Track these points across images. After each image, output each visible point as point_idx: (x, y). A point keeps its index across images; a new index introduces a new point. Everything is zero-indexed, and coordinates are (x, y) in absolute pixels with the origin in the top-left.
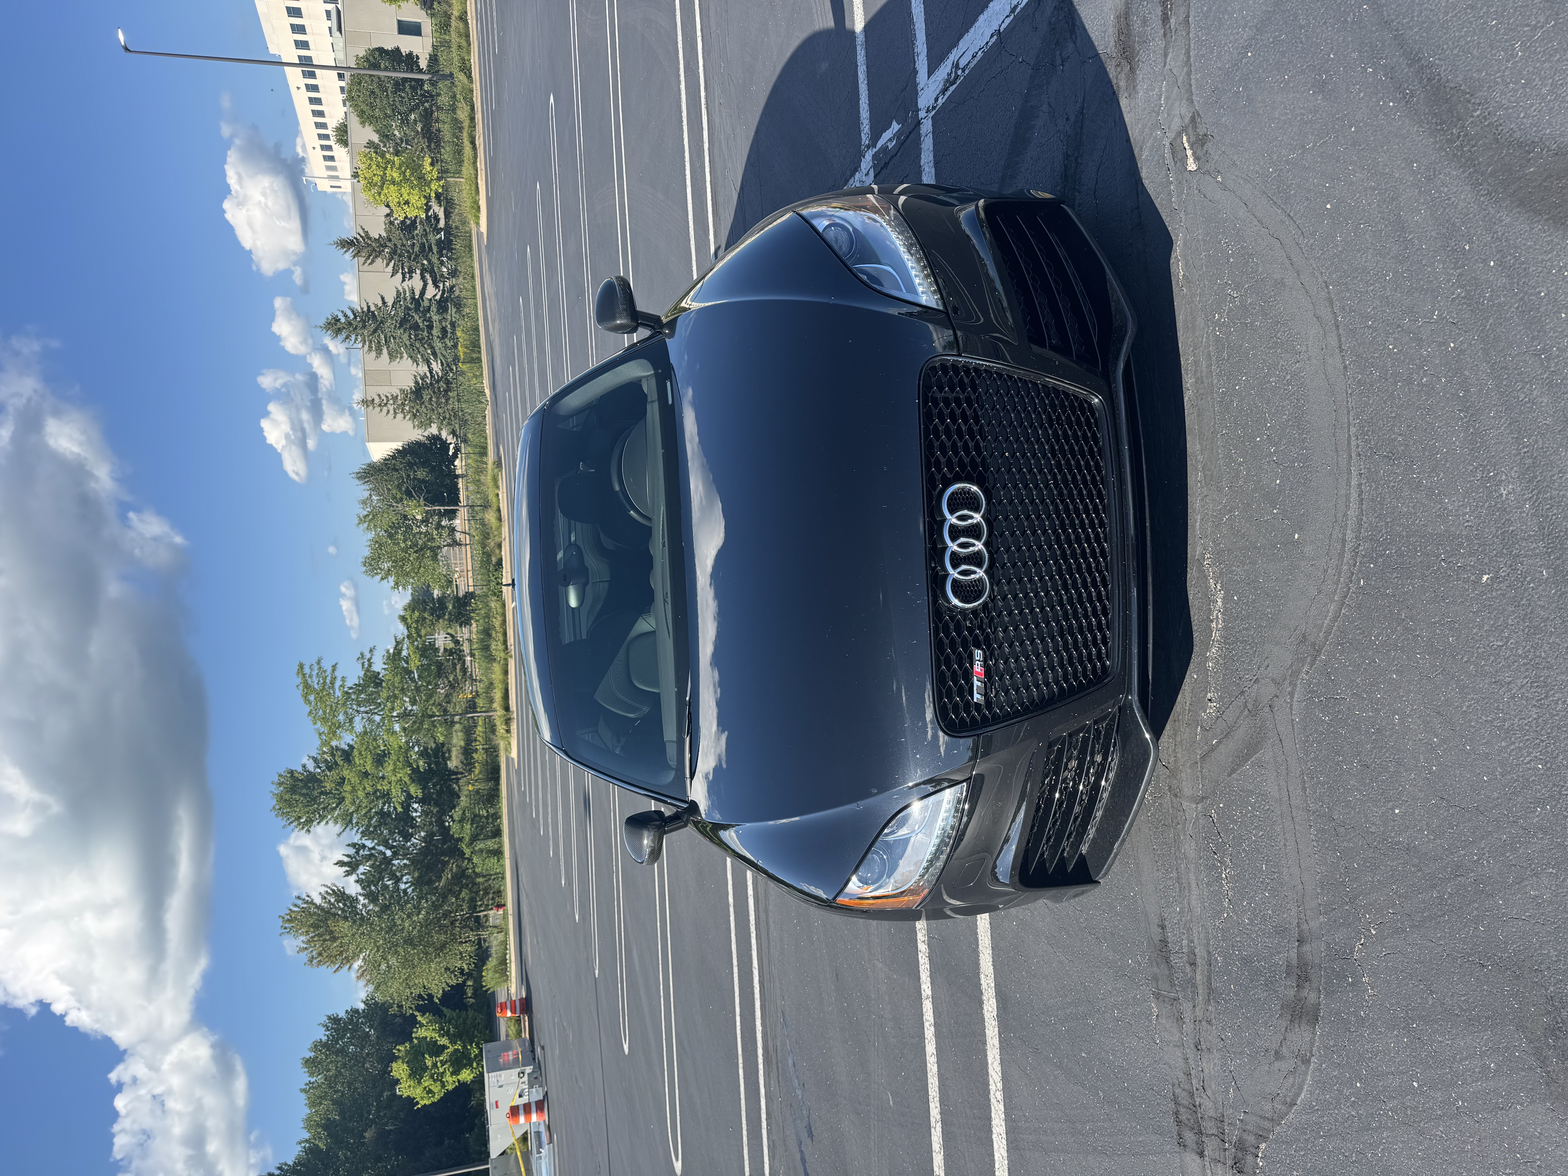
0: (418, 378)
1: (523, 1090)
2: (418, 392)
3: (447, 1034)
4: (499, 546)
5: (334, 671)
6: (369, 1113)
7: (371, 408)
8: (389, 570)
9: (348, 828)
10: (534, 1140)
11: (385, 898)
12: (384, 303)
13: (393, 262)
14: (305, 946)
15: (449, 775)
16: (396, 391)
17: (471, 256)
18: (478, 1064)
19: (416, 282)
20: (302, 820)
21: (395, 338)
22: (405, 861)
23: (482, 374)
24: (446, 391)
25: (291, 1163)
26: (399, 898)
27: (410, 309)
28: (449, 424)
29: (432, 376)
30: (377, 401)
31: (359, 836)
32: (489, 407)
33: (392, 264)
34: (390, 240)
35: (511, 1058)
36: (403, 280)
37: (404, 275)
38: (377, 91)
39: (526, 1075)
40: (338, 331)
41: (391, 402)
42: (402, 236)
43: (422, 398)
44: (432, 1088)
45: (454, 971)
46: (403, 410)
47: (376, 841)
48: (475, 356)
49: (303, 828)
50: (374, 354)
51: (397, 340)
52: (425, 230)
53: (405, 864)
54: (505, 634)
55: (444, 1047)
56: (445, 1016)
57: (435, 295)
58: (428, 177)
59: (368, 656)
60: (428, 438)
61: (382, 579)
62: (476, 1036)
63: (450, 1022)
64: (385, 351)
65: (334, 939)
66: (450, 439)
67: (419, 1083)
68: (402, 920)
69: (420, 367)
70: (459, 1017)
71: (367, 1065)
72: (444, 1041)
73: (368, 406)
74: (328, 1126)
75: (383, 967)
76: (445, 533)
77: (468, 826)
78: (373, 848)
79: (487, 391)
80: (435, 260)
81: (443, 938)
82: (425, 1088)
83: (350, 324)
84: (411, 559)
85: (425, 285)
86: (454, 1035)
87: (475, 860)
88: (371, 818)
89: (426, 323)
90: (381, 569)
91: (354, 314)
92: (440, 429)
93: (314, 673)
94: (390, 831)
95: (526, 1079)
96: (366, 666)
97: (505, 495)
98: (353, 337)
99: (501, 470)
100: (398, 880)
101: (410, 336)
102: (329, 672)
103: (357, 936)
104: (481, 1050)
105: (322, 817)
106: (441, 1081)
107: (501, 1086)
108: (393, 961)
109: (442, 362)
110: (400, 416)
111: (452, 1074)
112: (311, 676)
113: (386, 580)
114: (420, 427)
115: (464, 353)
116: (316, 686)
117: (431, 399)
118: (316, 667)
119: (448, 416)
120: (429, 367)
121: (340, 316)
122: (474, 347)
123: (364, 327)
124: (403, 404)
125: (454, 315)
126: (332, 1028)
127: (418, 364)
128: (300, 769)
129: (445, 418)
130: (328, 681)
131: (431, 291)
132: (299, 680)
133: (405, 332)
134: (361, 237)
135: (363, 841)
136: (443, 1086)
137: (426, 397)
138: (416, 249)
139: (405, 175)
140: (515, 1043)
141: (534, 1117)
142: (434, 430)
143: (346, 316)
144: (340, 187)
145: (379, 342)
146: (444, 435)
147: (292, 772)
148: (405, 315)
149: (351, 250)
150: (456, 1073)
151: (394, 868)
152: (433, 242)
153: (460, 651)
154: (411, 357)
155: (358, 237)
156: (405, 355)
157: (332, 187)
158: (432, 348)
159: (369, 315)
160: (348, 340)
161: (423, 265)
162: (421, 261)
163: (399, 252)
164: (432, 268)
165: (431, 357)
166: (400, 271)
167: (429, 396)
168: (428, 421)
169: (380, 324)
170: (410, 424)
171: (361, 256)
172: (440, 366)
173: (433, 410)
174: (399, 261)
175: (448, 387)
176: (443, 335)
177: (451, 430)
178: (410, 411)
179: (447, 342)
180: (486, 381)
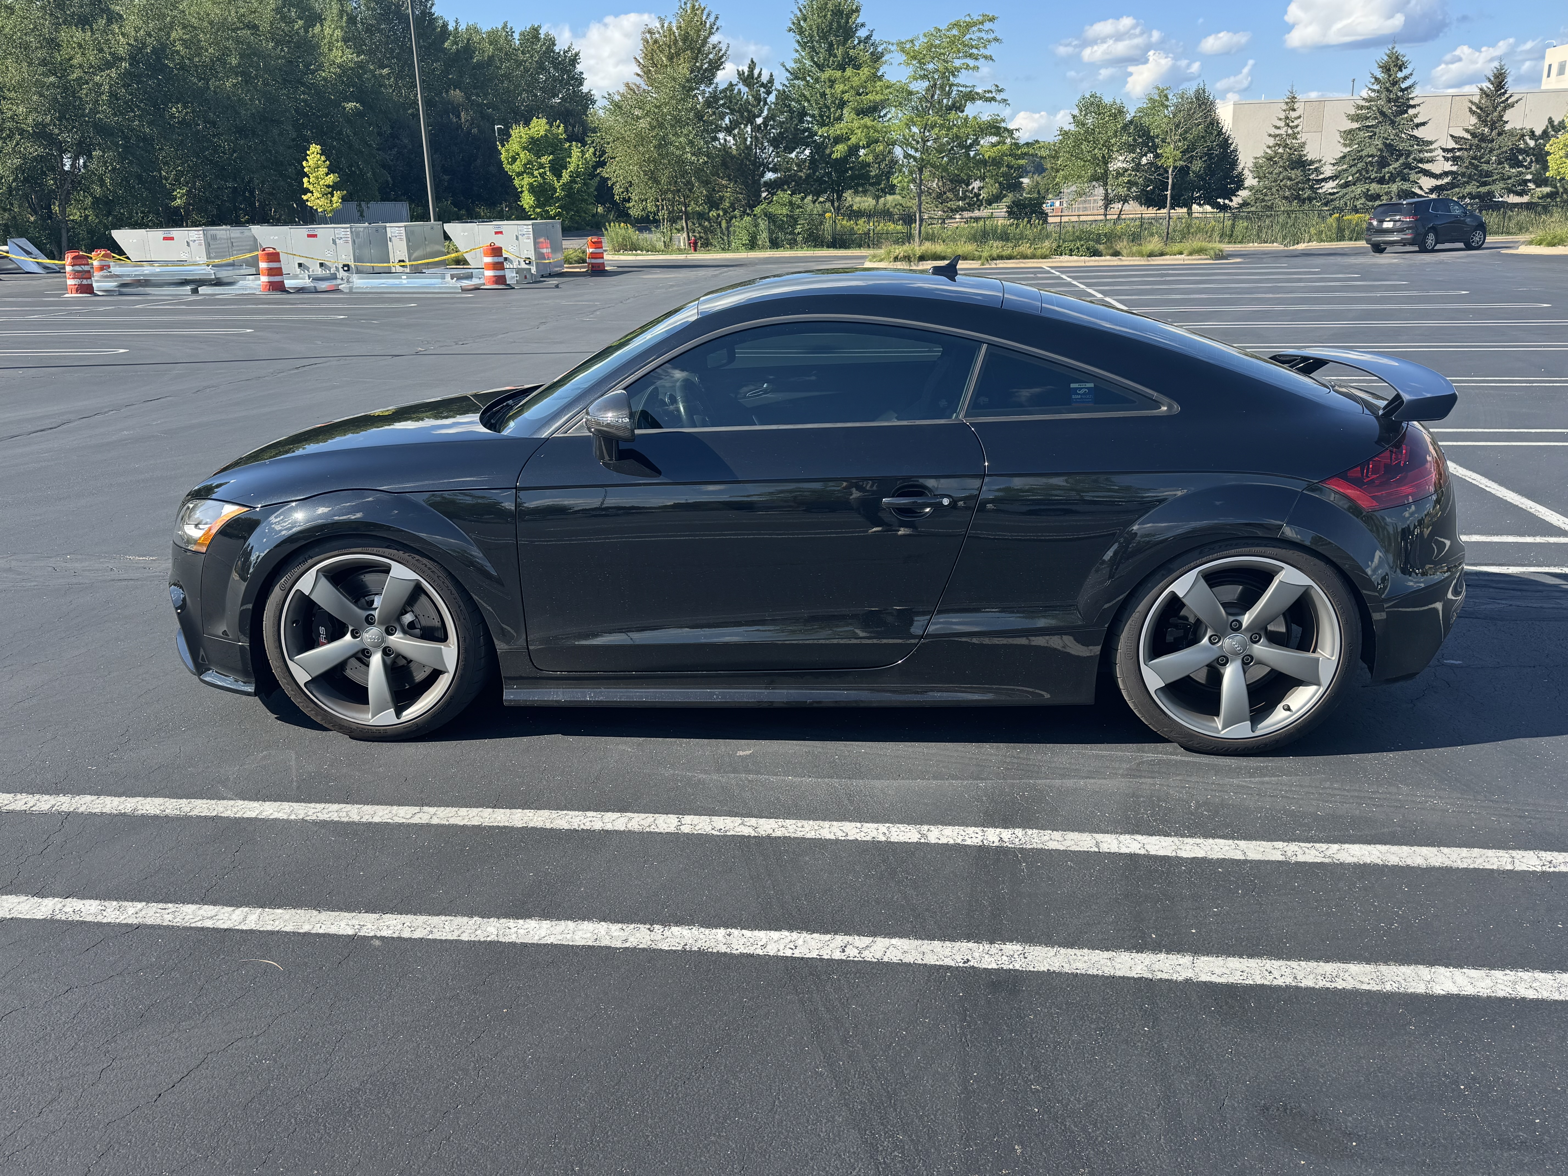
0: (1316, 165)
1: (511, 262)
2: (1300, 163)
3: (573, 181)
4: (1116, 254)
5: (986, 57)
6: (478, 95)
7: (1285, 107)
8: (1083, 125)
9: (788, 75)
10: (464, 271)
11: (711, 116)
12: (1418, 126)
13: (1470, 137)
14: (666, 25)
15: (838, 192)
16: (1302, 138)
18: (538, 214)
19: (1441, 166)
20: (802, 23)
21: (1370, 137)
22: (749, 139)
23: (1322, 241)
24: (1298, 197)
25: (433, 10)
26: (710, 130)
27: (1408, 156)
28: (1257, 199)
29: (1319, 181)
30: (1293, 114)
31: (780, 88)
32: (1282, 247)
33: (1467, 136)
34: (1499, 134)
35: (544, 251)
36: (1444, 150)
37: (1452, 150)
39: (527, 267)
40: (1386, 69)
41: (1290, 131)
42: (1504, 149)
43: (1292, 169)
44: (518, 162)
45: (627, 191)
46: (1279, 145)
47: (773, 106)
48: (1347, 233)
49: (794, 23)
50: (1352, 111)
51: (1367, 140)
52: (1510, 178)
53: (746, 139)
54: (1010, 258)
55: (559, 176)
56: (590, 180)
57: (1421, 188)
59: (999, 97)
60: (1241, 174)
61: (1074, 117)
62: (567, 214)
63: (584, 184)
64: (1355, 125)
65: (671, 58)
66: (1236, 201)
67: (524, 148)
68: (687, 135)
69: (1331, 167)
70: (589, 195)
71: (524, 95)
72: (566, 176)
73: (1287, 103)
74: (468, 50)
75: (637, 112)
76: (1122, 191)
77: (785, 211)
78: (765, 103)
79: (1301, 246)
80: (1468, 189)
81: (664, 180)
82: (518, 155)
83: (1395, 83)
84: (1096, 151)
85: (1437, 176)
86: (571, 188)
87: (747, 219)
88: (798, 102)
89: (1387, 176)
90: (1086, 115)
91: (1406, 89)
92: (1251, 188)
93: (983, 35)
94: (783, 122)
95: (524, 266)
96: (987, 95)
97: (1182, 262)
98: (1376, 87)
99: (1212, 259)
100: (729, 130)
101: (1372, 156)
102: (983, 51)
103: (673, 83)
104: (554, 218)
105: (803, 46)
106: (525, 172)
107: (517, 238)
108: (643, 124)
109: (1334, 194)
110: (1271, 142)
111: (531, 185)
112: (980, 30)
113: (1072, 121)
114: (1256, 165)
115: (1350, 221)
116: (968, 37)
117: (1290, 179)
118: (991, 36)
119: (1266, 198)
120: (1330, 178)
121: (1405, 72)
122: (1358, 233)
123: (1389, 101)
124: (1286, 146)
126: (565, 56)
127: (1334, 165)
128: (859, 21)
129: (1266, 195)
130: (974, 51)
131: (1427, 183)
132: (976, 17)
133: (1379, 150)
134: (1507, 99)
135: (774, 93)
136: (519, 174)
137: (1293, 174)
138: (1485, 167)
140: (560, 257)
141: (489, 273)
142: (1250, 181)
143: (1406, 78)
144: (1549, 76)
145: (1367, 118)
146: (1243, 194)
147: (857, 10)
148: (1399, 151)
149: (1491, 86)
150: (532, 189)
151: (742, 126)
152: (1493, 187)
153: (979, 206)
154: (1344, 157)
155: (1507, 96)
156: (1348, 149)
157: (1550, 66)
158: (1354, 183)
159: (1403, 105)
160: (1373, 80)
161: (1463, 175)
162: (1469, 171)
163: (1483, 145)
164: (1458, 186)
165: (1343, 181)
166: (1457, 146)
167: (1293, 176)
168: (1262, 175)
169: (1391, 120)
170: (1260, 154)
171: (1481, 98)
172: (1331, 191)
173: (1275, 181)
174: (1471, 145)
175: (1304, 199)
176: (1372, 195)
177: (1249, 201)
178: (1276, 153)
179: (1363, 200)
180: (1314, 245)
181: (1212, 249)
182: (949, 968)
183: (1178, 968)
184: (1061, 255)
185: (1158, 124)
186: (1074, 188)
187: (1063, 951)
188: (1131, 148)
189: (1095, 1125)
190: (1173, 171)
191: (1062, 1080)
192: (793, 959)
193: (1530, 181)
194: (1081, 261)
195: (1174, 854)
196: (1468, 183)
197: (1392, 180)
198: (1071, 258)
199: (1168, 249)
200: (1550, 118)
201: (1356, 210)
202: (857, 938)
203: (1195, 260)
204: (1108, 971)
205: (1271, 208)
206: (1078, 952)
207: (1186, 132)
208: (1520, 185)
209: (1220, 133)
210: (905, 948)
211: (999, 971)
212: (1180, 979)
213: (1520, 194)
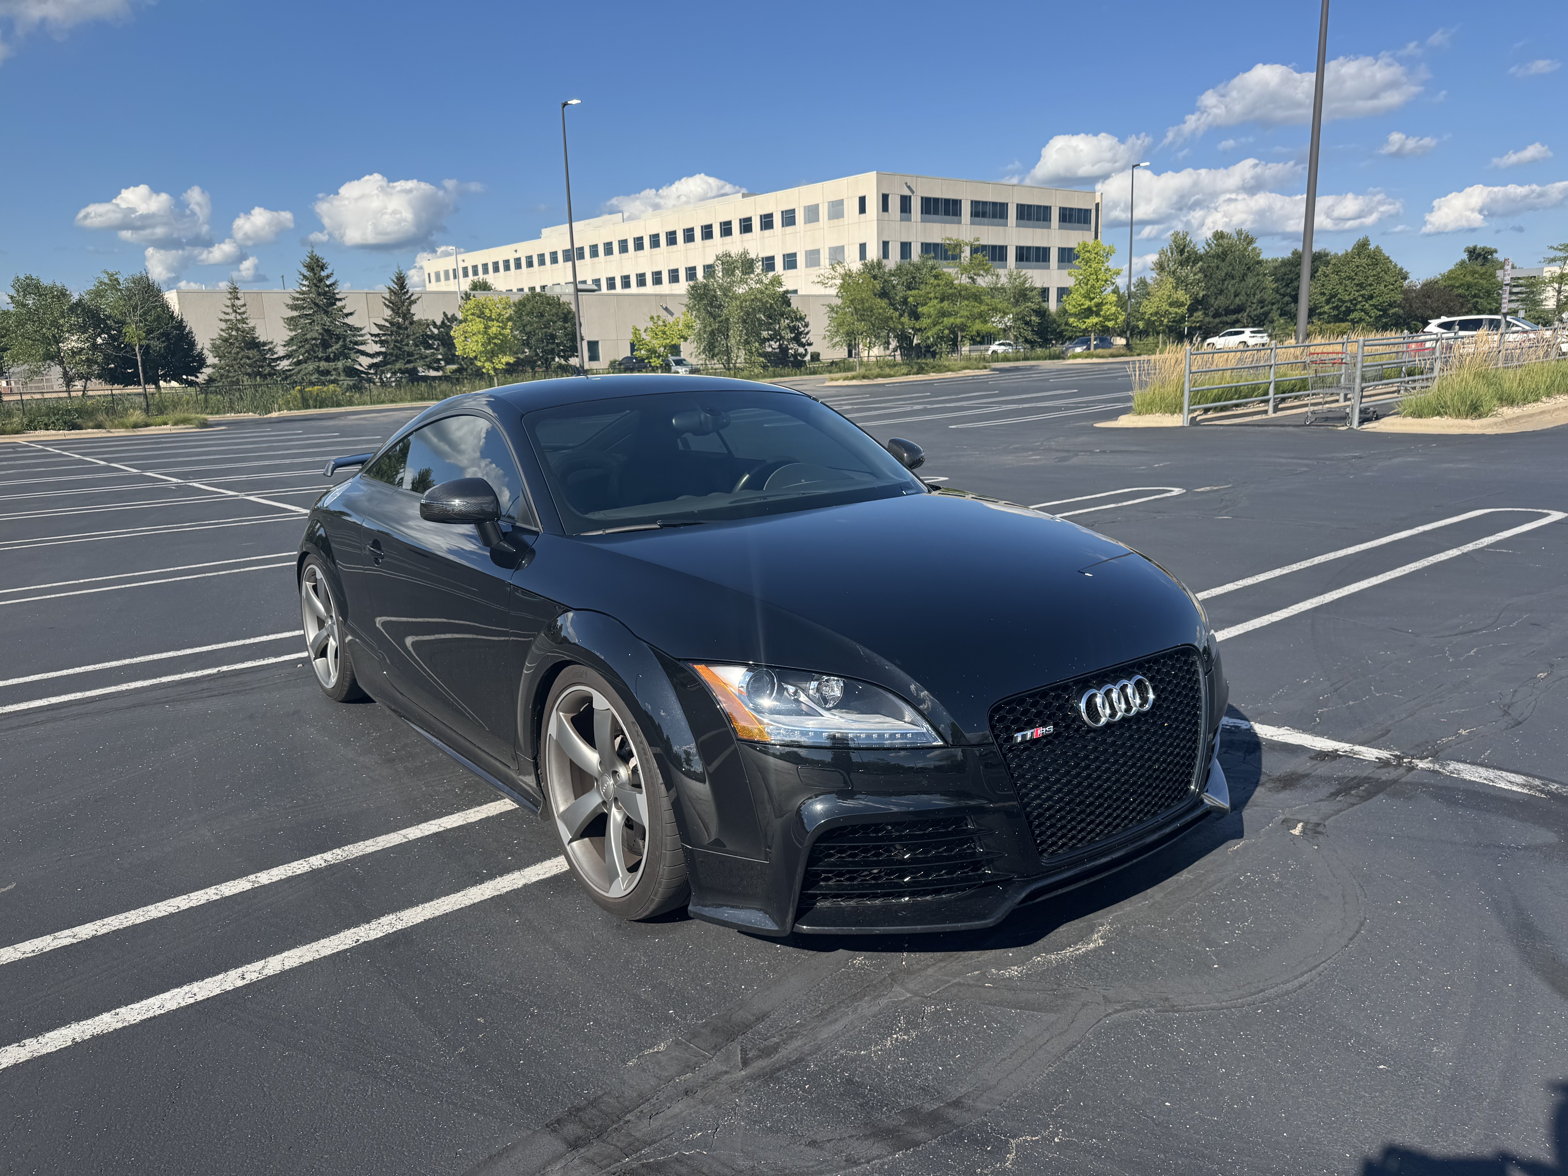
0: (271, 346)
2: (254, 344)
4: (99, 426)
7: (229, 296)
8: (24, 305)
12: (347, 315)
13: (389, 325)
16: (252, 322)
17: (412, 400)
19: (373, 347)
21: (310, 324)
23: (290, 409)
24: (259, 373)
27: (345, 339)
28: (222, 376)
29: (275, 360)
30: (238, 303)
32: (256, 416)
33: (387, 324)
34: (411, 324)
36: (372, 335)
37: (378, 335)
38: (545, 319)
40: (310, 268)
41: (239, 317)
42: (418, 335)
43: (248, 349)
46: (232, 329)
50: (290, 302)
51: (308, 326)
52: (426, 357)
57: (361, 365)
58: (495, 360)
60: (200, 354)
61: (12, 297)
64: (295, 313)
66: (202, 378)
69: (282, 348)
73: (230, 293)
76: (83, 369)
79: (274, 415)
80: (398, 365)
84: (44, 331)
85: (371, 356)
89: (332, 355)
90: (24, 296)
91: (331, 285)
92: (214, 366)
97: (169, 432)
98: (306, 283)
99: (197, 427)
101: (315, 339)
109: (289, 370)
110: (223, 325)
113: (9, 301)
114: (213, 345)
115: (310, 392)
117: (248, 357)
119: (231, 375)
120: (284, 357)
121: (327, 272)
122: (320, 402)
123: (319, 294)
124: (238, 330)
125: (346, 383)
127: (284, 346)
129: (229, 371)
131: (365, 361)
133: (320, 334)
134: (410, 297)
137: (250, 353)
138: (406, 348)
139: (494, 338)
142: (211, 360)
143: (328, 277)
144: (430, 282)
145: (304, 308)
146: (207, 371)
148: (337, 335)
149: (396, 286)
152: (416, 364)
154: (292, 339)
155: (409, 294)
156: (294, 333)
157: (429, 274)
158: (305, 361)
159: (332, 299)
160: (302, 277)
161: (391, 354)
162: (395, 352)
163: (401, 332)
164: (389, 364)
165: (295, 360)
166: (381, 332)
167: (251, 356)
168: (221, 354)
169: (323, 309)
170: (216, 336)
171: (391, 295)
172: (286, 368)
173: (235, 359)
174: (392, 332)
175: (265, 375)
176: (322, 371)
177: (214, 377)
178: (231, 335)
179: (316, 376)
180: (285, 413)
181: (195, 418)
182: (346, 951)
183: (514, 881)
184: (36, 429)
185: (108, 305)
186: (26, 367)
187: (426, 905)
188: (83, 329)
189: (522, 983)
190: (140, 349)
191: (482, 972)
192: (197, 1003)
193: (441, 360)
194: (61, 435)
195: (465, 822)
196: (397, 361)
197: (336, 358)
198: (49, 432)
199: (150, 421)
200: (444, 313)
201: (312, 384)
202: (249, 966)
203: (180, 429)
204: (468, 902)
205: (237, 382)
206: (439, 901)
207: (145, 313)
208: (435, 363)
209: (172, 317)
210: (299, 954)
211: (388, 936)
212: (519, 886)
213: (437, 369)
